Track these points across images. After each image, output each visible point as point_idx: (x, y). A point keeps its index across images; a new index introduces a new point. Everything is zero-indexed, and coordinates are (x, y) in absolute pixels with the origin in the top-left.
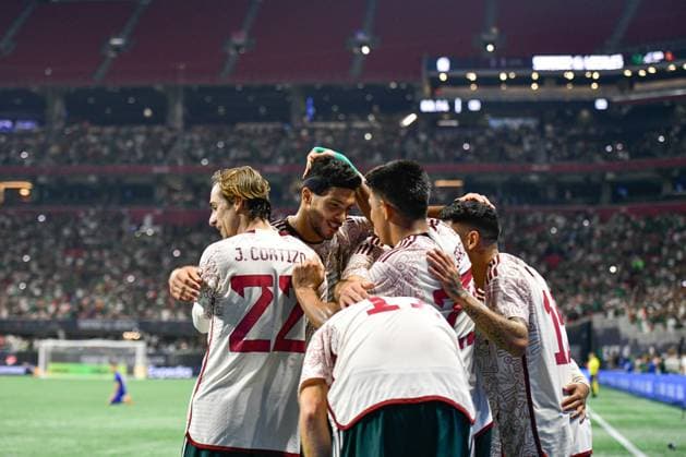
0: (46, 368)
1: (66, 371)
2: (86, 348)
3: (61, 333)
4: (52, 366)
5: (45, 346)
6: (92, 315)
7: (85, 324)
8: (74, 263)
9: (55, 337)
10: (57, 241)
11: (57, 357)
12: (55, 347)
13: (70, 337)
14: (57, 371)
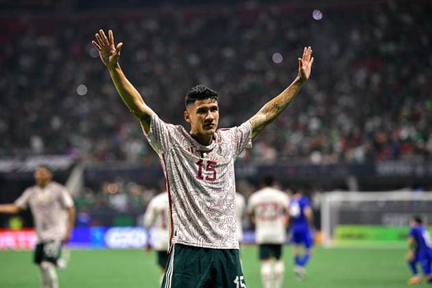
0: (332, 234)
1: (360, 237)
2: (389, 203)
3: (352, 182)
4: (341, 230)
5: (330, 201)
6: (396, 156)
7: (386, 168)
8: (368, 81)
9: (344, 187)
10: (343, 50)
11: (347, 216)
12: (345, 202)
13: (364, 187)
14: (349, 236)
